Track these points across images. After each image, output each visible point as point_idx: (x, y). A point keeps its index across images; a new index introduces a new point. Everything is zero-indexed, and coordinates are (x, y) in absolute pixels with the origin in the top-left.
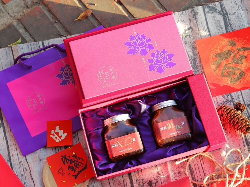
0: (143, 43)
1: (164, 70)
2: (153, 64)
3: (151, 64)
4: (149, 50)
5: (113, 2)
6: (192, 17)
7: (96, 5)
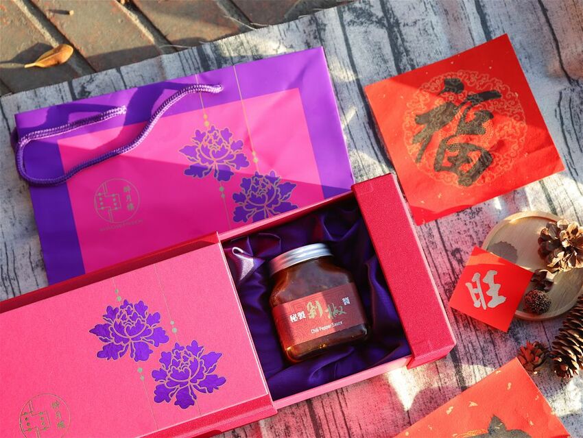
0: (139, 326)
1: (195, 398)
2: (165, 382)
3: (159, 383)
4: (157, 345)
5: (114, 5)
6: (312, 37)
7: (72, 13)
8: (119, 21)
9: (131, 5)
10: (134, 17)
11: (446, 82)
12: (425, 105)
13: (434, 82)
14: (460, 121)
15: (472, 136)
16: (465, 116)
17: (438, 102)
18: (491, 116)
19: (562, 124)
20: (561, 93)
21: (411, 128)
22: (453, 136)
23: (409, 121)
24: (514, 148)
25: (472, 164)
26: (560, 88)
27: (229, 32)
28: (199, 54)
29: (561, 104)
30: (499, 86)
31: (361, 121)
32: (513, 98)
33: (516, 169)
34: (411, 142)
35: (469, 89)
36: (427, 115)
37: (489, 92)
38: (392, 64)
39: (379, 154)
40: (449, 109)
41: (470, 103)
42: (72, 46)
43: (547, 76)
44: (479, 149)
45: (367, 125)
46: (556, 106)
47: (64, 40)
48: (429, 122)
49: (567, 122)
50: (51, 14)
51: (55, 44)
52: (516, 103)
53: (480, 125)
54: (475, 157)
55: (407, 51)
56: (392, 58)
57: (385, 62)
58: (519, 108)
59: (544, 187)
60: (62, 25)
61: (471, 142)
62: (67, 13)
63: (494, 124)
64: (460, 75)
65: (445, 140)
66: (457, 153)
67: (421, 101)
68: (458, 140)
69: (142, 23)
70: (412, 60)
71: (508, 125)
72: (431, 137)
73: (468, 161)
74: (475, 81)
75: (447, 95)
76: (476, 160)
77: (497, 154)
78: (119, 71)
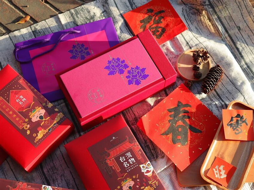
0: (119, 64)
1: (141, 82)
2: (131, 79)
3: (129, 79)
4: (125, 69)
5: (41, 3)
6: (104, 3)
7: (28, 6)
8: (43, 7)
9: (46, 2)
10: (48, 5)
11: (148, 10)
12: (142, 17)
13: (144, 10)
14: (154, 20)
15: (158, 24)
16: (155, 19)
17: (146, 16)
18: (163, 17)
19: (185, 17)
20: (183, 8)
21: (139, 24)
22: (153, 25)
23: (138, 22)
24: (171, 25)
25: (159, 32)
26: (182, 7)
27: (78, 5)
28: (70, 13)
29: (183, 11)
30: (164, 9)
31: (123, 25)
32: (169, 11)
33: (173, 31)
34: (140, 28)
35: (155, 11)
36: (143, 20)
37: (161, 11)
38: (130, 7)
39: (130, 34)
40: (150, 18)
41: (156, 15)
42: (30, 16)
43: (178, 5)
44: (161, 27)
45: (125, 26)
46: (182, 12)
47: (26, 14)
48: (144, 22)
49: (186, 16)
50: (22, 8)
51: (24, 16)
52: (170, 13)
53: (160, 20)
54: (160, 30)
55: (134, 4)
56: (130, 6)
57: (128, 7)
58: (171, 14)
59: (182, 35)
60: (25, 10)
61: (158, 26)
62: (27, 6)
63: (164, 20)
64: (151, 7)
65: (150, 27)
66: (154, 29)
67: (141, 16)
68: (154, 26)
69: (51, 6)
70: (136, 6)
71: (169, 19)
72: (146, 26)
73: (158, 31)
74: (156, 8)
75: (148, 13)
76: (160, 31)
77: (166, 28)
78: (45, 21)
